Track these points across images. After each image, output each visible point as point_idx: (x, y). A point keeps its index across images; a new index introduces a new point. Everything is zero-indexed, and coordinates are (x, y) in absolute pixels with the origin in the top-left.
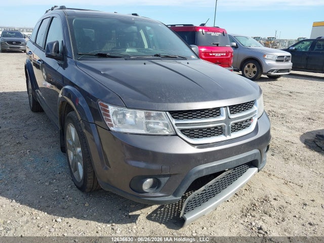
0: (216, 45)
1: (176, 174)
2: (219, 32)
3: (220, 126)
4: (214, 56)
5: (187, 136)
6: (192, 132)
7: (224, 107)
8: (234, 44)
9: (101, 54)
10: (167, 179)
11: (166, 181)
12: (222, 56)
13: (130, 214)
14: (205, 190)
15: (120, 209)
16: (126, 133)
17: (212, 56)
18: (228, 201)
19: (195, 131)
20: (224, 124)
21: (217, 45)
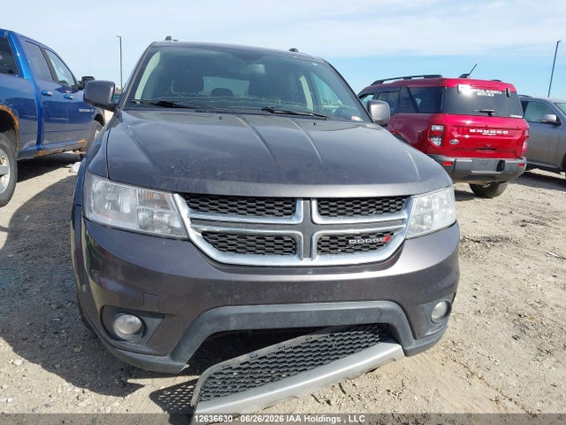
0: (487, 114)
1: (173, 315)
2: (497, 89)
3: (289, 236)
4: (480, 134)
5: (214, 245)
6: (223, 239)
7: (305, 199)
8: (554, 118)
9: (165, 102)
10: (157, 321)
11: (156, 325)
12: (498, 135)
13: (129, 381)
14: (248, 362)
15: (122, 370)
16: (105, 226)
17: (476, 134)
18: (329, 402)
19: (230, 237)
20: (300, 234)
21: (490, 113)
